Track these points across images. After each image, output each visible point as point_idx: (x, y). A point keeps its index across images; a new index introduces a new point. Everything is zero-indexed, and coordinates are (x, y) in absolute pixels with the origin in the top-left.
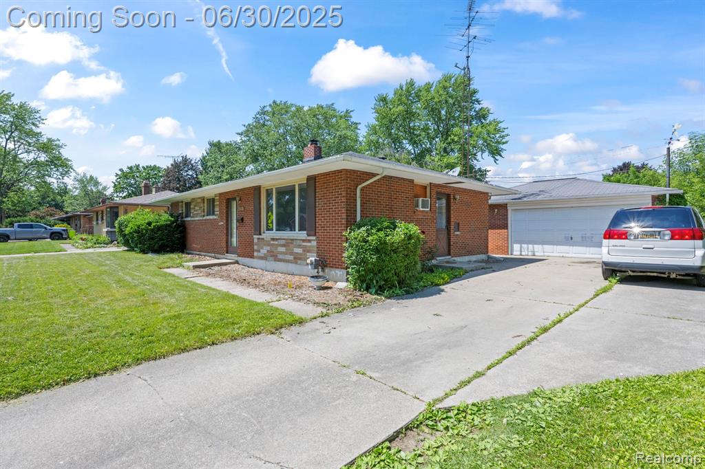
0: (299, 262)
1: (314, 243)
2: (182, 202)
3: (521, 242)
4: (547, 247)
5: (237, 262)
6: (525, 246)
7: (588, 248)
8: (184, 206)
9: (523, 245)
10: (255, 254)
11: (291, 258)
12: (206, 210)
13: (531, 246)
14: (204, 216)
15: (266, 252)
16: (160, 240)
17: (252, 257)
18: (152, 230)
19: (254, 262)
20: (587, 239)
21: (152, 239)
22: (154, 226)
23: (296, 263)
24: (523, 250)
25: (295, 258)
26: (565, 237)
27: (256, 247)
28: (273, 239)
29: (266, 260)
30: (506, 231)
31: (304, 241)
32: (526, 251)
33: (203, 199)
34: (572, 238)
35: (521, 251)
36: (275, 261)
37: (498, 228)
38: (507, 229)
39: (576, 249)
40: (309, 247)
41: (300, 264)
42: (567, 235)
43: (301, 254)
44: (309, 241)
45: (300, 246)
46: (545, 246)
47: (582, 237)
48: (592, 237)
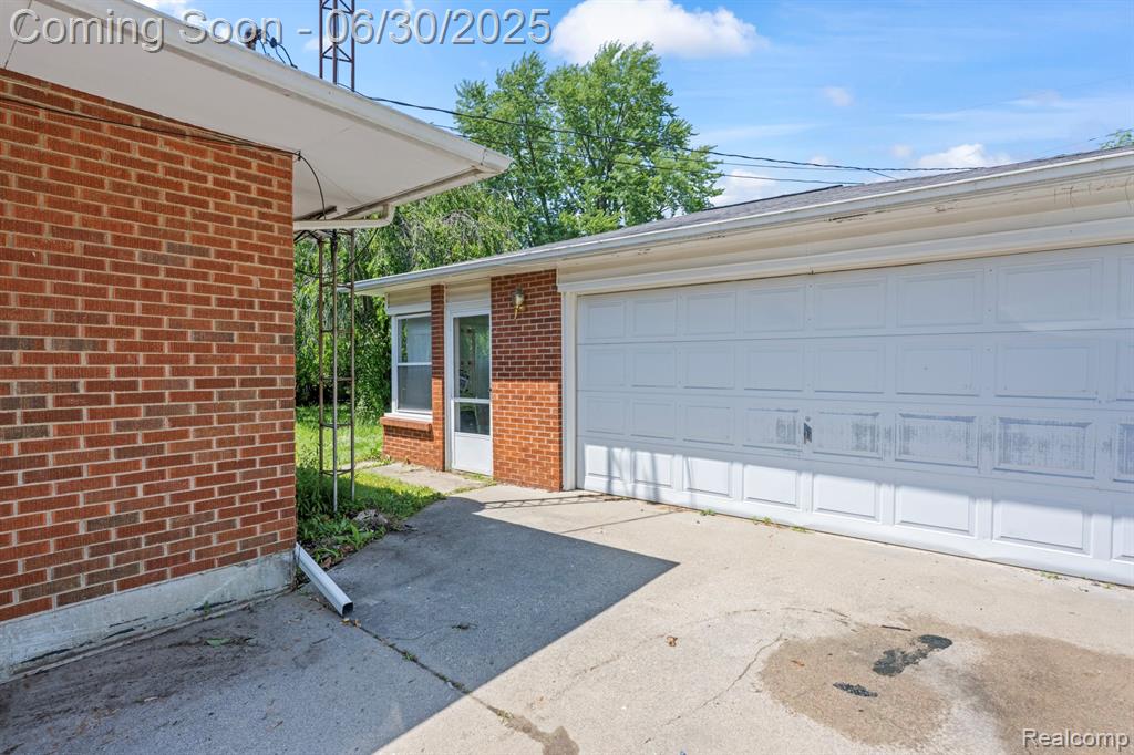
3: (609, 440)
4: (709, 471)
6: (622, 454)
7: (885, 491)
9: (617, 451)
13: (644, 457)
20: (881, 442)
24: (616, 473)
26: (780, 426)
30: (553, 386)
32: (627, 476)
34: (808, 433)
35: (610, 477)
37: (531, 377)
38: (558, 379)
39: (830, 489)
42: (787, 418)
46: (700, 464)
47: (859, 431)
48: (908, 433)
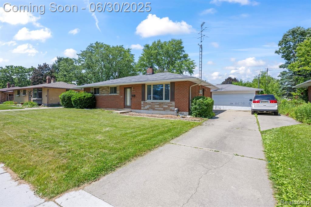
0: (166, 110)
1: (174, 104)
2: (92, 88)
5: (131, 111)
6: (217, 106)
8: (93, 89)
10: (142, 108)
11: (162, 109)
12: (109, 92)
13: (219, 106)
14: (109, 94)
15: (148, 107)
16: (89, 103)
17: (140, 109)
18: (86, 99)
19: (142, 111)
21: (86, 103)
22: (87, 98)
23: (165, 111)
25: (163, 109)
27: (142, 106)
28: (153, 103)
29: (148, 110)
31: (168, 103)
33: (108, 87)
34: (232, 104)
35: (216, 108)
36: (153, 110)
40: (171, 105)
41: (167, 111)
43: (167, 108)
44: (171, 103)
45: (166, 105)
47: (236, 103)
